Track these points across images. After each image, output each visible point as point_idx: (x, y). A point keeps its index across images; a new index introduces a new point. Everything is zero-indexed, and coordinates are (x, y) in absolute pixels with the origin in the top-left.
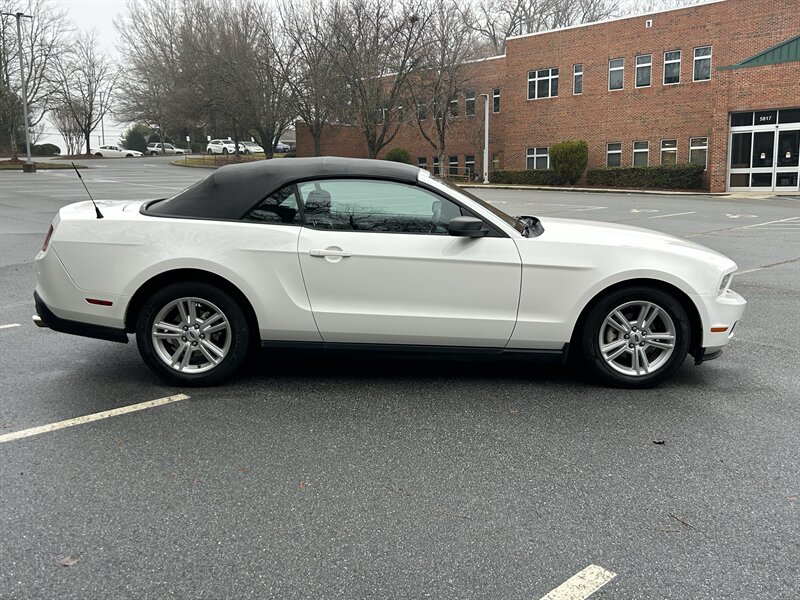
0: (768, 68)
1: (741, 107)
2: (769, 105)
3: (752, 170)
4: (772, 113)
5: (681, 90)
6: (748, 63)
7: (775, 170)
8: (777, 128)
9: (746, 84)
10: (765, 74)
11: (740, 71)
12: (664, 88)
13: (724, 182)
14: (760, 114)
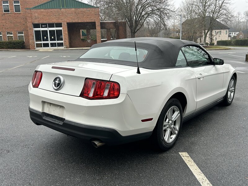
0: (42, 10)
1: (36, 22)
2: (45, 22)
3: (42, 42)
4: (46, 24)
5: (11, 15)
6: (35, 8)
7: (49, 42)
8: (48, 29)
9: (36, 15)
10: (42, 12)
11: (34, 10)
12: (4, 14)
13: (34, 46)
14: (42, 24)
